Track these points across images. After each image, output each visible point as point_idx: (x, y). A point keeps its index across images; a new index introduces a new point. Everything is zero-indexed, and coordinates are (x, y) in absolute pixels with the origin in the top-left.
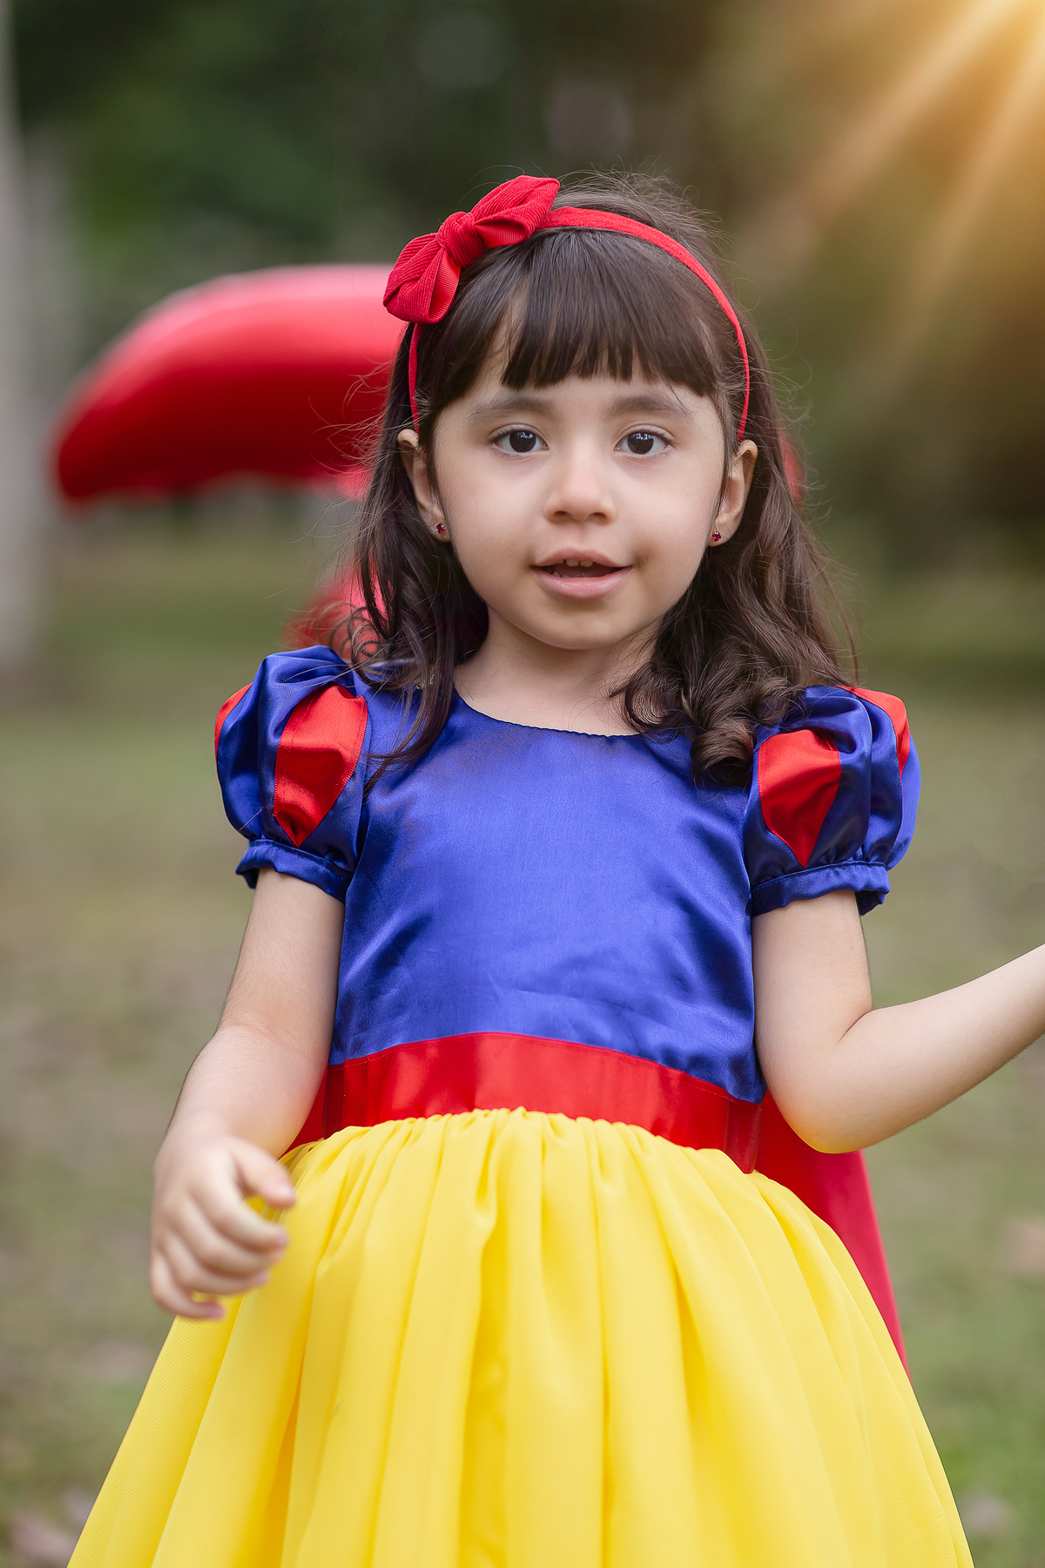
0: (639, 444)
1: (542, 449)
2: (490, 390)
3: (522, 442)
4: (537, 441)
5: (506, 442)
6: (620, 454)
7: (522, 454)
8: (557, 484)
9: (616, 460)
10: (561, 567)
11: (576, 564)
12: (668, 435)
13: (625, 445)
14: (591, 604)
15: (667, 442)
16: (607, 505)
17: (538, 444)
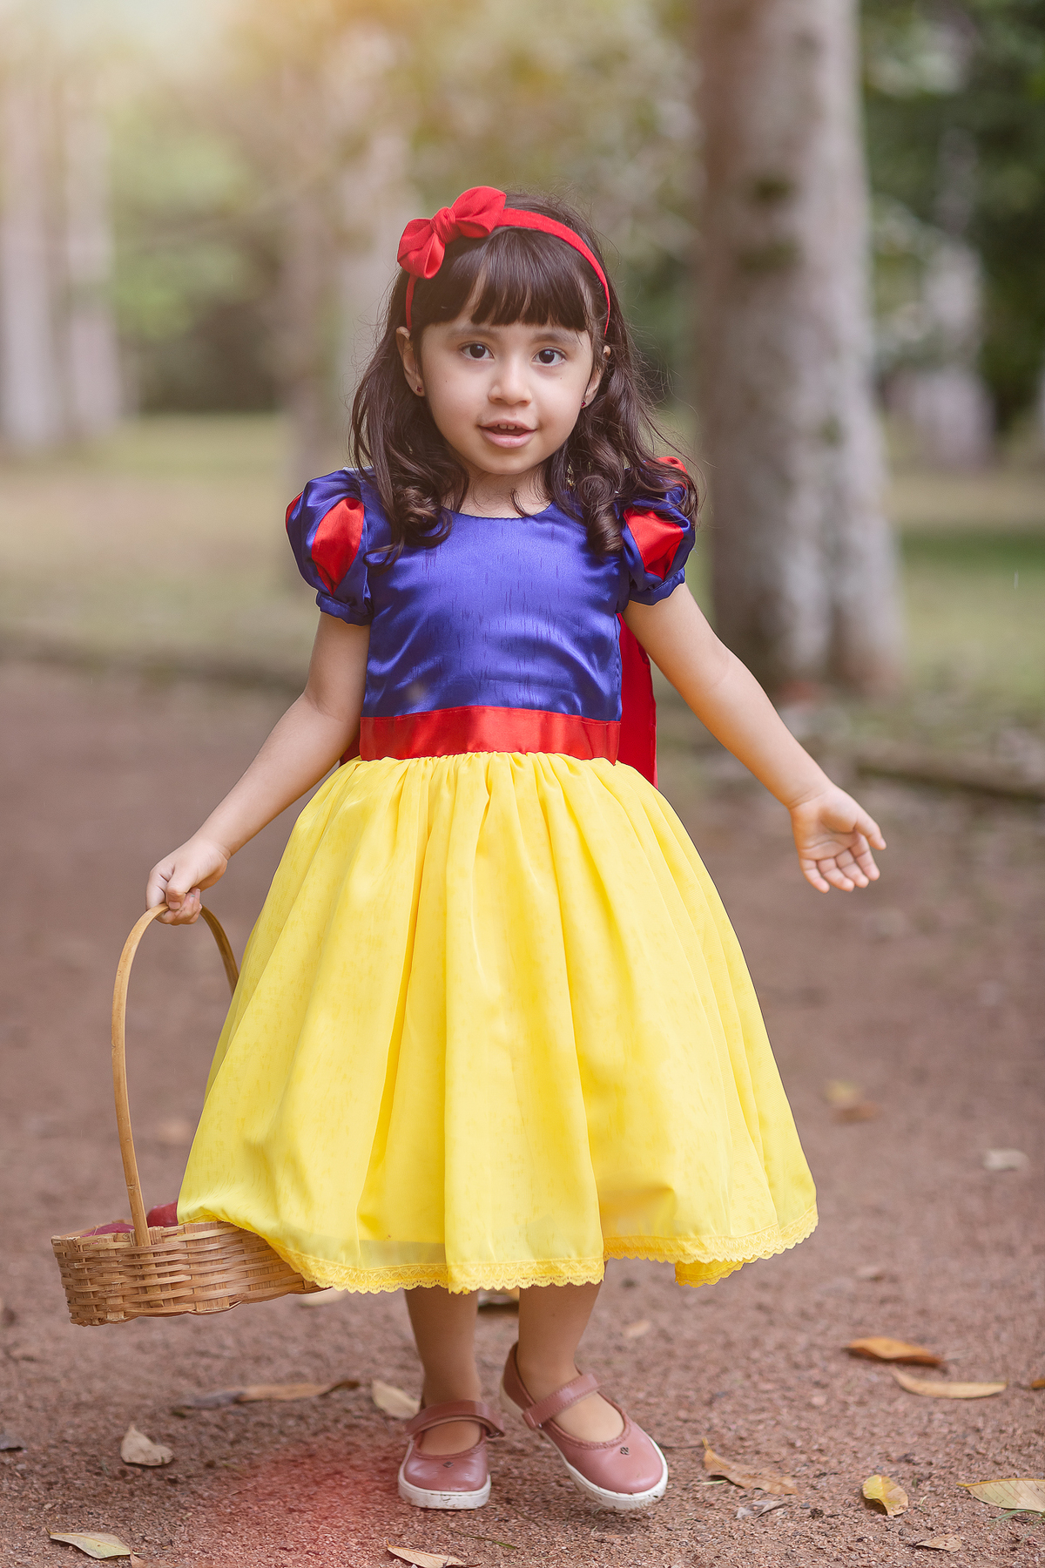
0: (546, 357)
1: (490, 357)
2: (463, 323)
3: (477, 352)
4: (487, 351)
5: (468, 350)
6: (535, 363)
7: (477, 359)
8: (497, 382)
9: (533, 367)
10: (497, 429)
11: (505, 427)
12: (563, 353)
13: (538, 358)
14: (512, 451)
15: (563, 357)
16: (528, 395)
17: (487, 353)
